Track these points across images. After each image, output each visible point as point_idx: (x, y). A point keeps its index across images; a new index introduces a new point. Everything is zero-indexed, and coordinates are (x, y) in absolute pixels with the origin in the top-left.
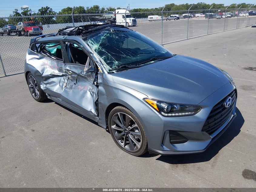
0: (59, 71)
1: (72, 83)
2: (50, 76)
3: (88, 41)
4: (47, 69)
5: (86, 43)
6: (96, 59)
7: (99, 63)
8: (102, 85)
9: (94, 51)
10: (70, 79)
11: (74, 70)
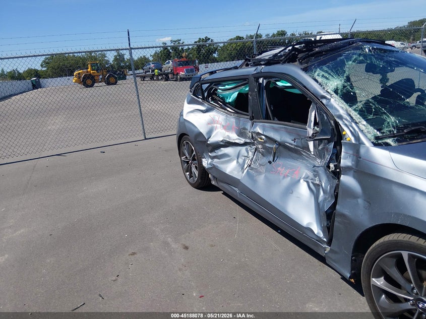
0: (238, 136)
1: (265, 160)
2: (222, 143)
3: (315, 72)
4: (217, 131)
5: (310, 76)
6: (338, 111)
7: (346, 120)
8: (352, 172)
9: (332, 93)
10: (260, 152)
11: (272, 135)
